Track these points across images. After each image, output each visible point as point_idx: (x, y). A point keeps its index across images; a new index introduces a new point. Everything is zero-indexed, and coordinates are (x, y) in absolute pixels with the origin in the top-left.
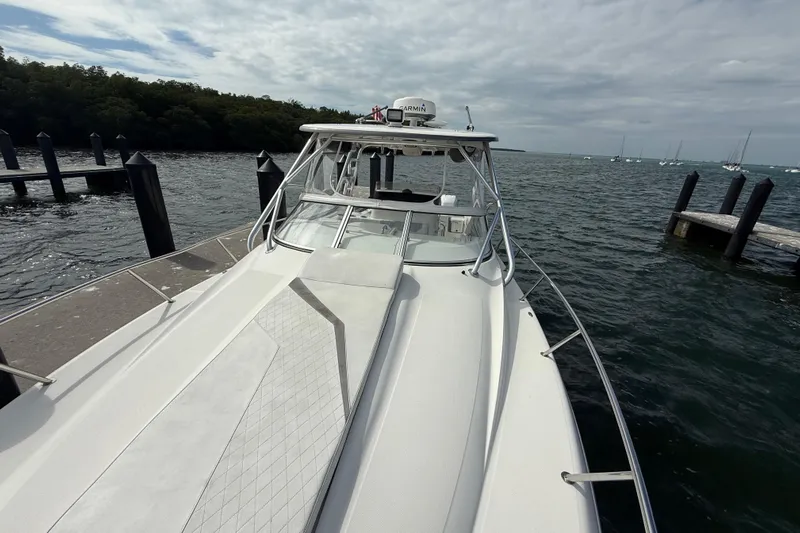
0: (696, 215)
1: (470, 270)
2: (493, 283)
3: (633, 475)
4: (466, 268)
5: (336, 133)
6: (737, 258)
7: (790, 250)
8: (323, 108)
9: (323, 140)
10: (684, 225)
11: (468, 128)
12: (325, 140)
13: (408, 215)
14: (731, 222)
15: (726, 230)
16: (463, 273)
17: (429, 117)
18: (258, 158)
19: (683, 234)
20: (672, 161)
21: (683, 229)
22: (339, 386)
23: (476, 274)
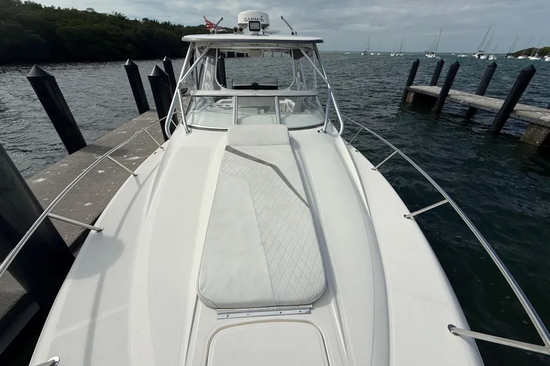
0: (418, 87)
1: (322, 130)
2: (335, 136)
3: (448, 200)
4: (319, 128)
5: (212, 42)
6: (439, 111)
7: (465, 104)
8: (145, 19)
9: (201, 49)
10: (412, 95)
11: (293, 34)
12: (202, 48)
13: (276, 99)
14: (436, 90)
15: (434, 95)
16: (319, 131)
17: (265, 26)
18: (125, 66)
19: (411, 100)
20: (398, 53)
21: (411, 97)
22: (293, 192)
23: (325, 132)
